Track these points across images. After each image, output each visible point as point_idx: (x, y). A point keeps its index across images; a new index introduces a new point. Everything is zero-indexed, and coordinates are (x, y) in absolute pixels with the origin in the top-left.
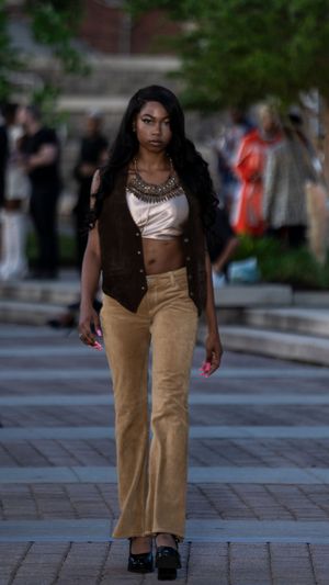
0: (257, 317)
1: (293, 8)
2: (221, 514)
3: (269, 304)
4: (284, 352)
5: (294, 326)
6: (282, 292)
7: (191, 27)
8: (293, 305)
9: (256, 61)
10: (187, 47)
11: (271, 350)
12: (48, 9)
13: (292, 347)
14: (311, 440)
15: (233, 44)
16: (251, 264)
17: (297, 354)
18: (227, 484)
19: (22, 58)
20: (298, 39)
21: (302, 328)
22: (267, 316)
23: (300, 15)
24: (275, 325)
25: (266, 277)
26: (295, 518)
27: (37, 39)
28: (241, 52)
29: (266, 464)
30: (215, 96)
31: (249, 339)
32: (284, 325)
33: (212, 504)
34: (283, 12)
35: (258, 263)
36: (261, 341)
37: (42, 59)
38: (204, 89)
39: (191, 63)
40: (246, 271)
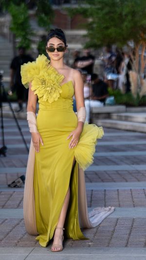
0: (115, 116)
1: (124, 13)
2: (103, 181)
3: (118, 112)
4: (123, 127)
5: (127, 119)
6: (123, 108)
7: (90, 20)
8: (126, 111)
9: (112, 31)
10: (89, 27)
11: (119, 127)
12: (43, 15)
13: (126, 126)
14: (132, 156)
15: (105, 25)
16: (112, 98)
17: (128, 128)
18: (105, 171)
19: (35, 32)
20: (126, 23)
21: (129, 119)
22: (118, 116)
23: (126, 15)
24: (120, 118)
25: (117, 102)
26: (127, 181)
27: (39, 25)
28: (107, 28)
29: (117, 164)
30: (99, 43)
31: (112, 124)
32: (124, 118)
33: (100, 178)
34: (121, 14)
35: (115, 98)
36: (116, 124)
37: (41, 32)
38: (96, 41)
39: (91, 32)
40: (110, 101)
